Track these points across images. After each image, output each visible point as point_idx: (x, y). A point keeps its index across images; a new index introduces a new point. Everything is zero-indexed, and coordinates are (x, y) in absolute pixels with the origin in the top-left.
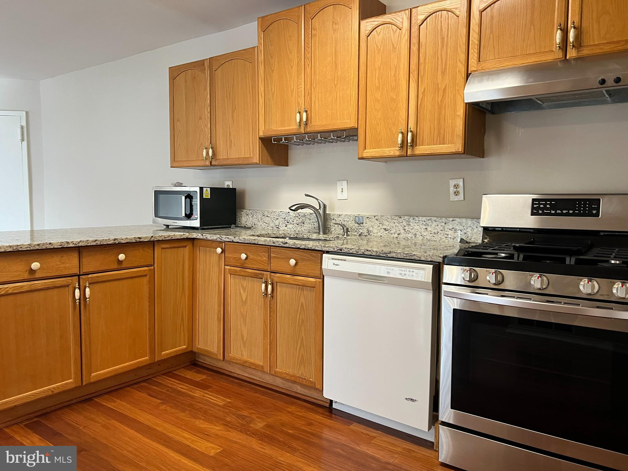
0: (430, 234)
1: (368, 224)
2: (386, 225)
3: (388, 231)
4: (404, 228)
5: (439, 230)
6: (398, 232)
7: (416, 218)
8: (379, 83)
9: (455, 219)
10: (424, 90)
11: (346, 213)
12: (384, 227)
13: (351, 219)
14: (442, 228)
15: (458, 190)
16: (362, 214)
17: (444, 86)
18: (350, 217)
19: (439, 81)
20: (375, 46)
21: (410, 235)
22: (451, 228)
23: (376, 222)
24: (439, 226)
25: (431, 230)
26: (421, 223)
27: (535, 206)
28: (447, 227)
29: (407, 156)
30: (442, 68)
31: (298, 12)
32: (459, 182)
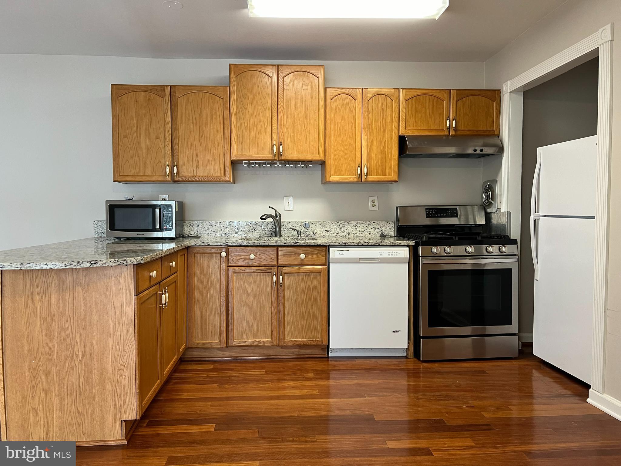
0: (358, 232)
1: (313, 228)
2: (328, 227)
3: (329, 232)
4: (341, 229)
5: (365, 229)
6: (336, 232)
7: (349, 222)
8: (340, 132)
9: (375, 222)
10: (372, 140)
11: (294, 221)
12: (326, 229)
13: (299, 225)
14: (366, 228)
15: (374, 203)
16: (308, 221)
17: (385, 140)
18: (298, 223)
19: (382, 137)
20: (337, 107)
21: (345, 234)
22: (372, 227)
23: (320, 226)
24: (365, 227)
25: (360, 230)
26: (353, 226)
27: (427, 212)
28: (369, 227)
29: (362, 182)
30: (383, 130)
31: (271, 69)
32: (375, 198)
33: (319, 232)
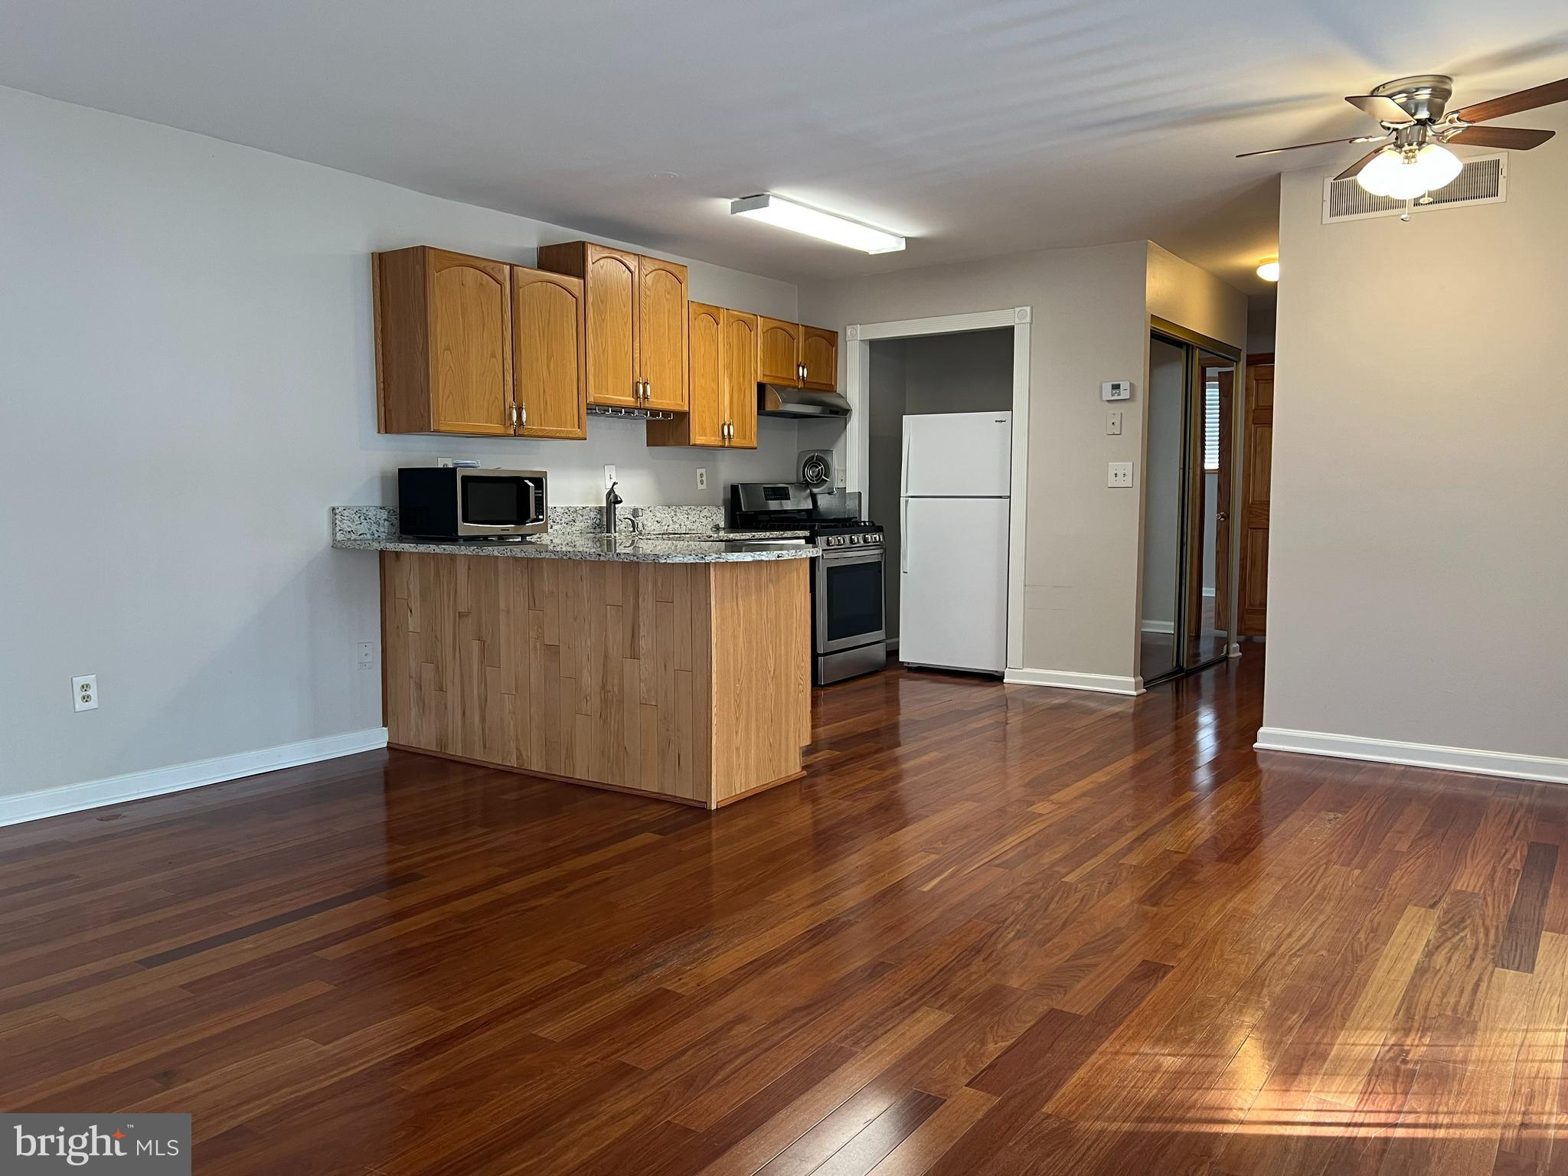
0: (690, 523)
1: (643, 517)
2: (659, 516)
3: (660, 524)
4: (673, 519)
5: (696, 519)
6: (668, 524)
7: (681, 507)
8: (704, 371)
9: (705, 506)
12: (657, 519)
14: (698, 516)
15: (703, 478)
17: (745, 387)
19: (741, 382)
20: (700, 332)
22: (705, 514)
23: (650, 514)
24: (696, 514)
25: (691, 519)
26: (684, 513)
28: (701, 515)
30: (743, 372)
31: (633, 260)
32: (703, 471)
33: (649, 525)
